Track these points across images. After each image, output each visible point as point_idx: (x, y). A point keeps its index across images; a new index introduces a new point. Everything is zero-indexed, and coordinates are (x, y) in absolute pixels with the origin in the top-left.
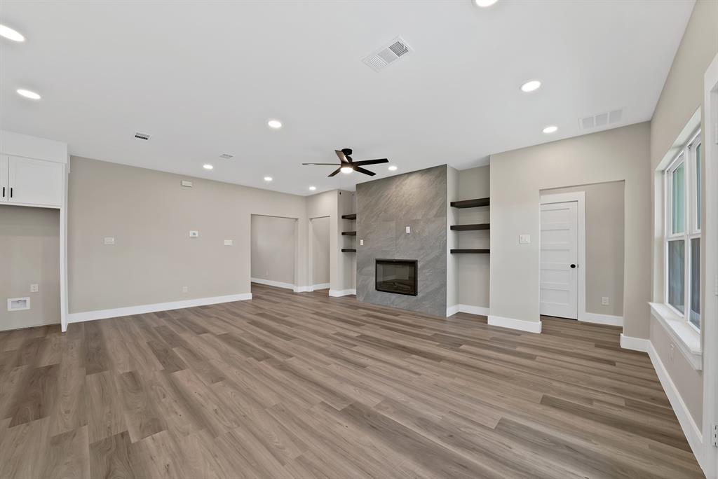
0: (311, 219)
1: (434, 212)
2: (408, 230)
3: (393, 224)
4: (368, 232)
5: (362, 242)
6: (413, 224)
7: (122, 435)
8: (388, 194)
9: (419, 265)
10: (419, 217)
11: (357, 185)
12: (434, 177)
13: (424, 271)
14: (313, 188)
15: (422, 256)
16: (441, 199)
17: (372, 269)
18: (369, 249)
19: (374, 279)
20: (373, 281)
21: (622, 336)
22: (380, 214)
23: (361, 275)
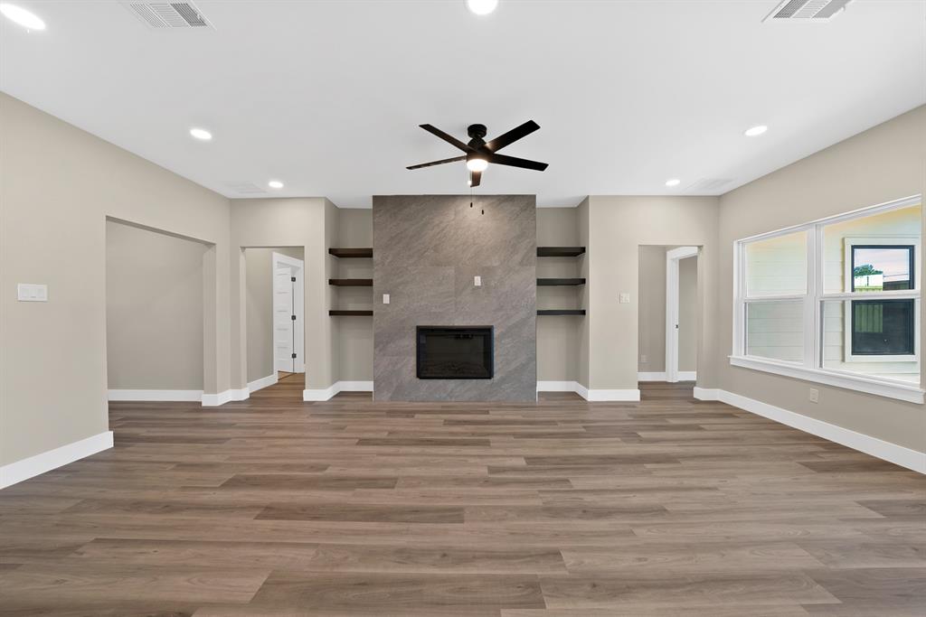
0: (243, 248)
1: (518, 258)
2: (478, 281)
3: (451, 271)
4: (399, 281)
5: (386, 299)
6: (486, 272)
8: (441, 222)
9: (496, 333)
10: (495, 265)
11: (375, 198)
12: (518, 209)
13: (506, 341)
14: (276, 185)
15: (500, 321)
16: (528, 240)
17: (410, 343)
18: (403, 310)
19: (413, 360)
20: (411, 362)
21: (696, 389)
22: (425, 252)
23: (384, 355)
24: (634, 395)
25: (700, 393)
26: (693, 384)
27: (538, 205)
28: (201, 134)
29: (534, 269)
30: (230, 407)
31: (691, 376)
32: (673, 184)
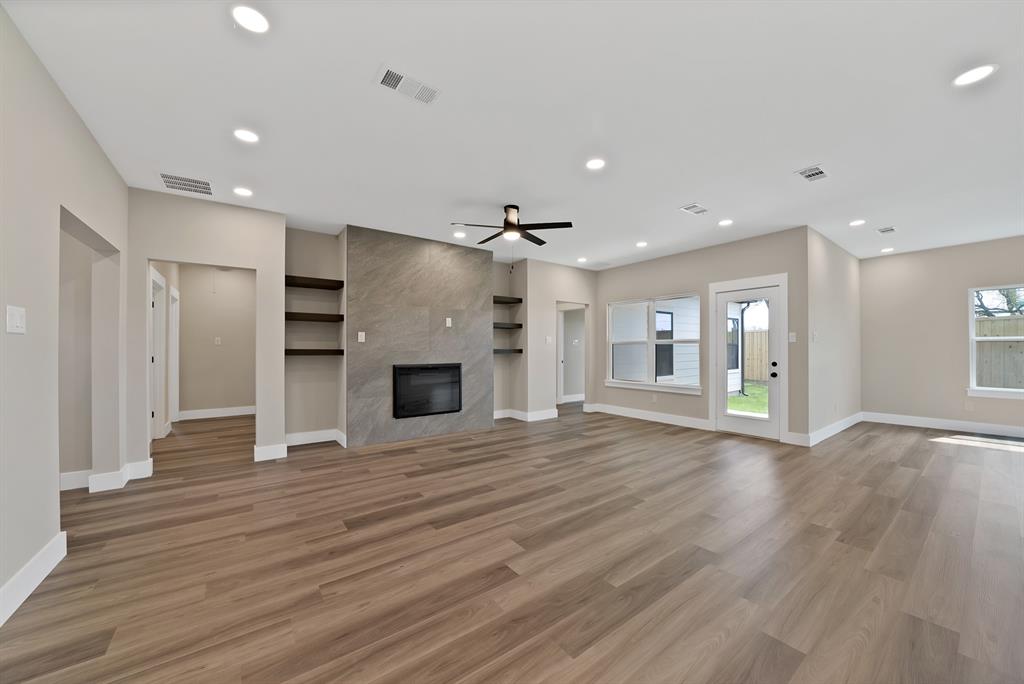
0: (149, 261)
1: (480, 303)
2: (449, 322)
3: (425, 312)
4: (375, 318)
5: (361, 337)
6: (456, 315)
7: (842, 541)
9: (464, 369)
10: (463, 307)
11: (348, 226)
12: (479, 260)
13: (470, 377)
15: (467, 359)
16: (487, 289)
17: (386, 383)
18: (379, 349)
19: (389, 400)
20: (387, 403)
21: (585, 405)
22: (402, 291)
23: (359, 397)
24: (554, 413)
25: (587, 408)
26: (583, 402)
27: (494, 259)
28: (246, 136)
29: (491, 313)
30: (134, 487)
31: (580, 397)
32: (582, 261)
